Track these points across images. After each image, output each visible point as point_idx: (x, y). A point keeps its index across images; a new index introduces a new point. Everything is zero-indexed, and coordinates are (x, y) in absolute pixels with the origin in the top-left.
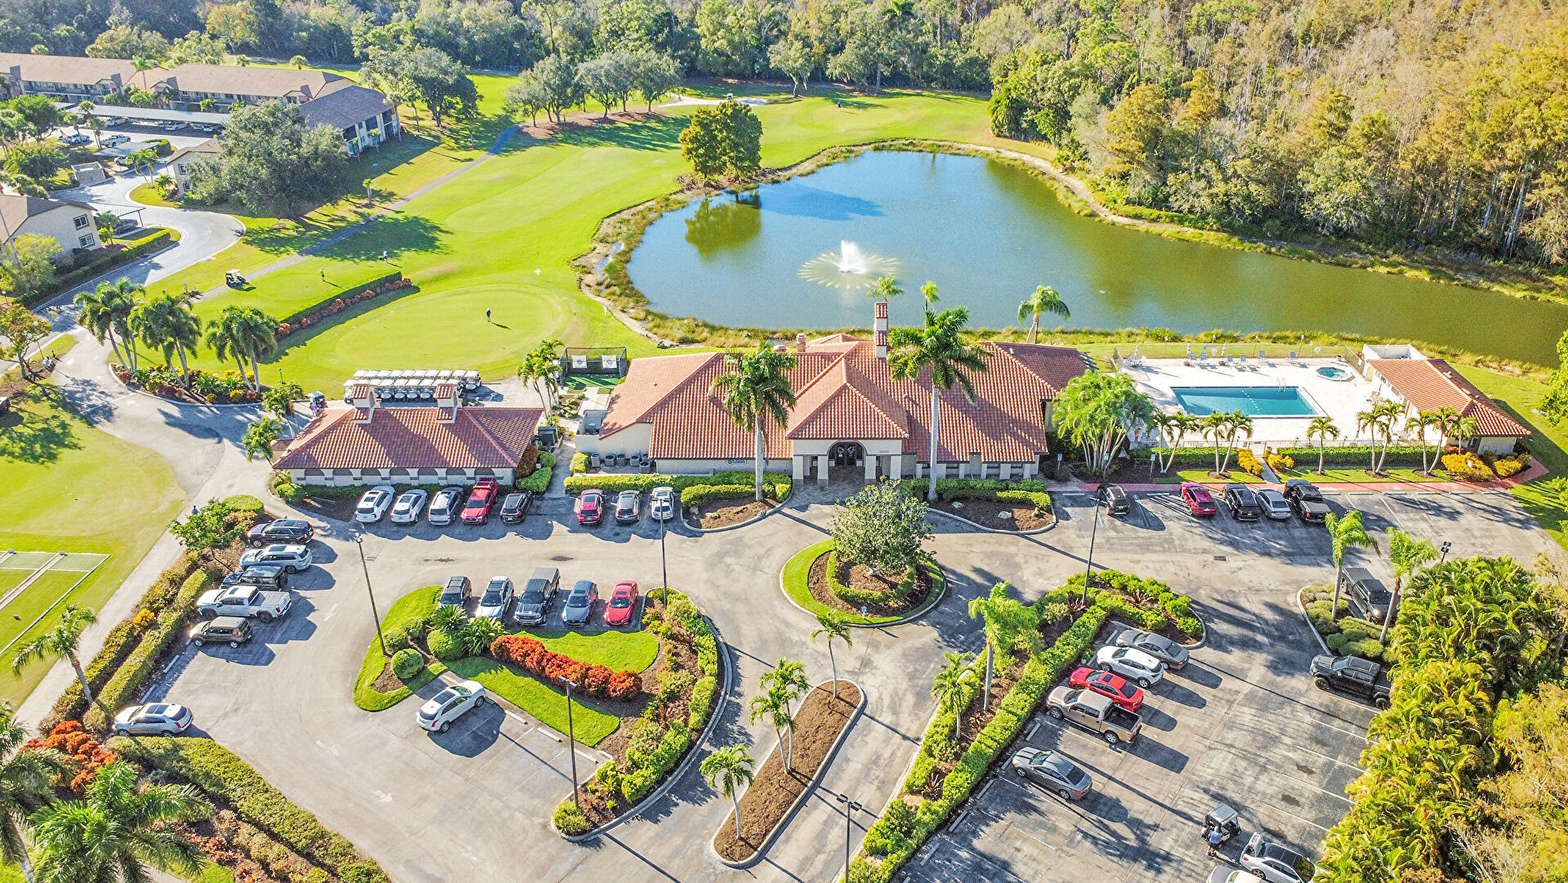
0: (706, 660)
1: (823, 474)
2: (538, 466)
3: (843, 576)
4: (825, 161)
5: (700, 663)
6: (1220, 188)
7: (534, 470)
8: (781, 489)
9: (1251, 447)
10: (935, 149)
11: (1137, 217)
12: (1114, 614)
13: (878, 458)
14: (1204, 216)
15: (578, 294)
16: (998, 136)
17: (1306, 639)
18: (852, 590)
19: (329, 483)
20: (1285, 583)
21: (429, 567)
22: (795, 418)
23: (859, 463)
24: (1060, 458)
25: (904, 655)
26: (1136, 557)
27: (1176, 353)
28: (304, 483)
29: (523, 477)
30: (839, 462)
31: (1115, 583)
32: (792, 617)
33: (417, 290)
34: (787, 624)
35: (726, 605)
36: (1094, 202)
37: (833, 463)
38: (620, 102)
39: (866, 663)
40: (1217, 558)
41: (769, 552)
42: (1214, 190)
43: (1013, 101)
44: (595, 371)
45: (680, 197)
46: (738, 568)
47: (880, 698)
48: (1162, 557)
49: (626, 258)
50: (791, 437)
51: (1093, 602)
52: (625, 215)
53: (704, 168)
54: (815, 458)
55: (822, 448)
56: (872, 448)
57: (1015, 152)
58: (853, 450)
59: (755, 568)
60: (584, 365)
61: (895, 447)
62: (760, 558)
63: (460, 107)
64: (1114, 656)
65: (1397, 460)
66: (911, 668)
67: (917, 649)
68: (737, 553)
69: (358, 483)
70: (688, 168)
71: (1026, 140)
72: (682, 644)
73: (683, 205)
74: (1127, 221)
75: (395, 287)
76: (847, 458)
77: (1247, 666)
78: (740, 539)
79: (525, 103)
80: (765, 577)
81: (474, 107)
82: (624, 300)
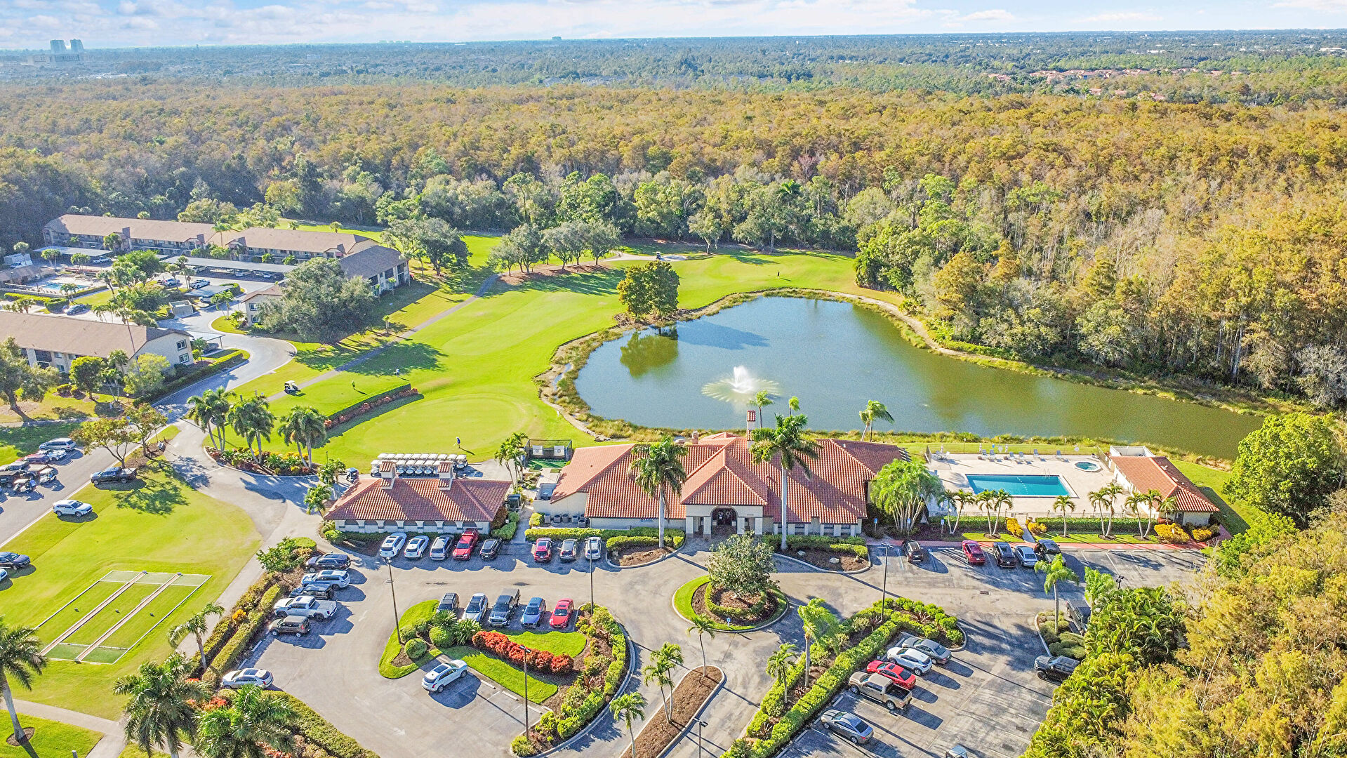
0: (619, 650)
1: (707, 531)
2: (507, 521)
3: (716, 598)
4: (727, 304)
5: (613, 652)
6: (1018, 330)
7: (505, 524)
8: (677, 540)
9: (1017, 517)
10: (813, 296)
11: (959, 350)
12: (903, 627)
13: (747, 520)
14: (1008, 350)
15: (539, 401)
16: (861, 286)
17: (1037, 646)
18: (722, 607)
19: (361, 531)
20: (1028, 610)
21: (430, 588)
22: (688, 489)
23: (733, 524)
24: (876, 522)
25: (754, 651)
26: (925, 591)
27: (973, 450)
28: (344, 530)
29: (496, 528)
30: (720, 522)
31: (905, 607)
32: (679, 625)
33: (421, 397)
34: (675, 629)
35: (634, 617)
36: (929, 337)
37: (715, 523)
38: (574, 258)
39: (728, 656)
40: (982, 593)
41: (666, 582)
42: (1015, 331)
43: (872, 261)
44: (549, 457)
45: (617, 330)
46: (644, 593)
47: (736, 678)
48: (944, 591)
49: (574, 375)
50: (684, 503)
51: (889, 619)
52: (575, 344)
53: (635, 309)
54: (702, 519)
55: (706, 511)
56: (742, 512)
57: (872, 298)
58: (728, 514)
59: (655, 593)
60: (540, 453)
61: (758, 512)
62: (659, 586)
63: (454, 261)
64: (898, 654)
65: (1121, 528)
66: (759, 660)
67: (764, 648)
68: (644, 583)
69: (381, 531)
70: (623, 309)
71: (881, 290)
72: (603, 640)
73: (619, 336)
74: (952, 352)
75: (406, 395)
76: (724, 521)
77: (992, 663)
78: (646, 574)
79: (503, 259)
80: (662, 599)
81: (466, 261)
82: (572, 406)
